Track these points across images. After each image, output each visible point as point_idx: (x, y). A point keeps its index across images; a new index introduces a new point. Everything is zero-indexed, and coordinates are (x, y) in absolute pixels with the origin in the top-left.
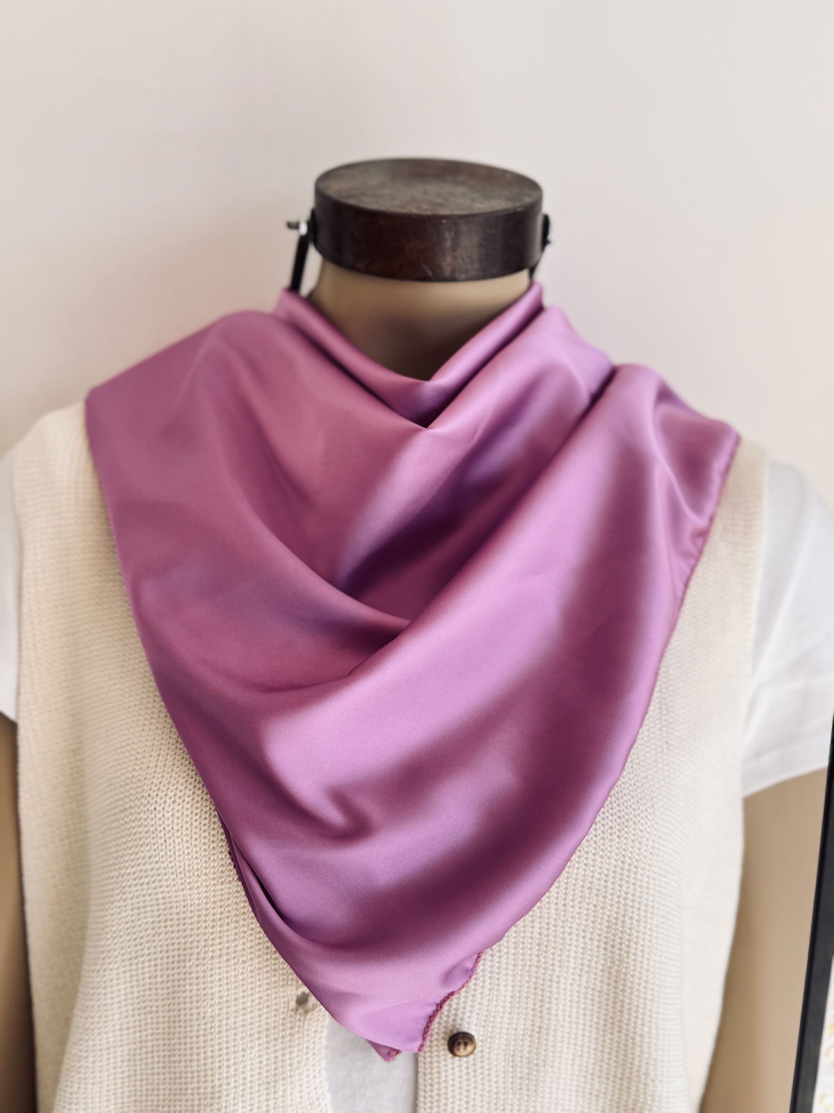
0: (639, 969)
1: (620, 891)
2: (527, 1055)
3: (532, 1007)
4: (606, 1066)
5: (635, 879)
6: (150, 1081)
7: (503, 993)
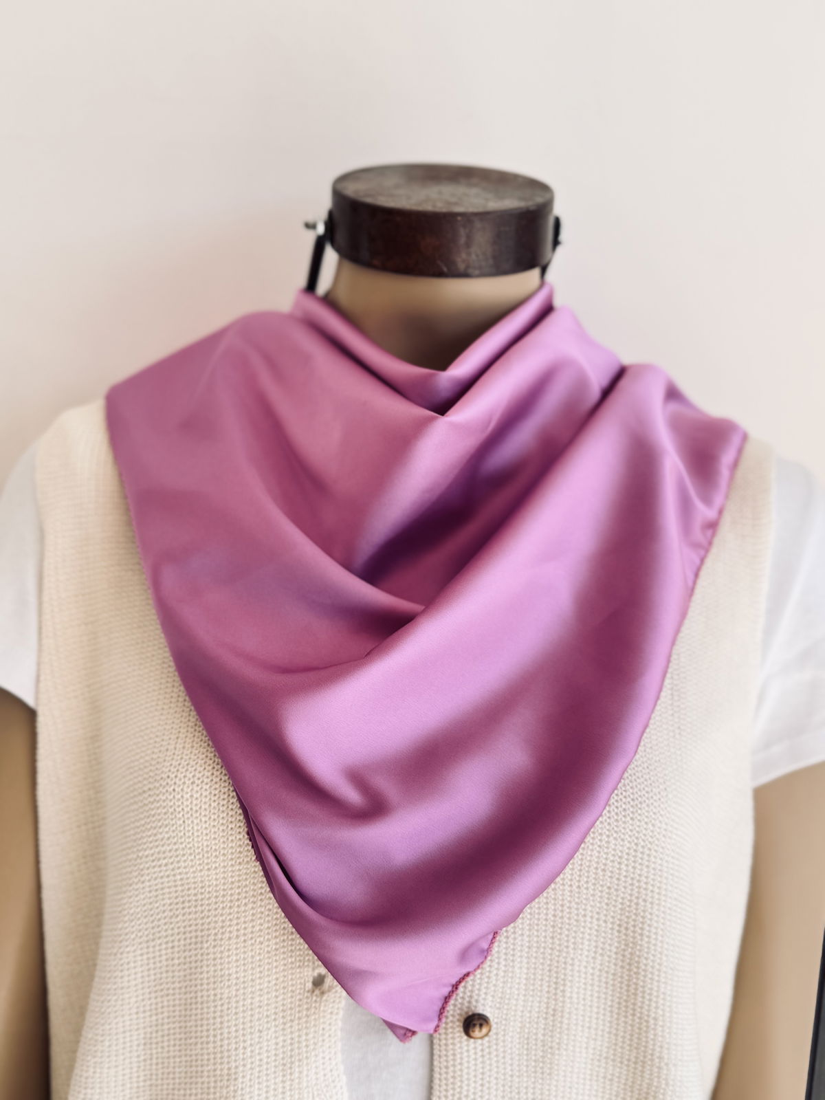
0: (653, 952)
1: (634, 873)
2: (542, 1038)
3: (547, 989)
4: (620, 1050)
5: (648, 861)
6: (166, 1065)
7: (518, 976)
